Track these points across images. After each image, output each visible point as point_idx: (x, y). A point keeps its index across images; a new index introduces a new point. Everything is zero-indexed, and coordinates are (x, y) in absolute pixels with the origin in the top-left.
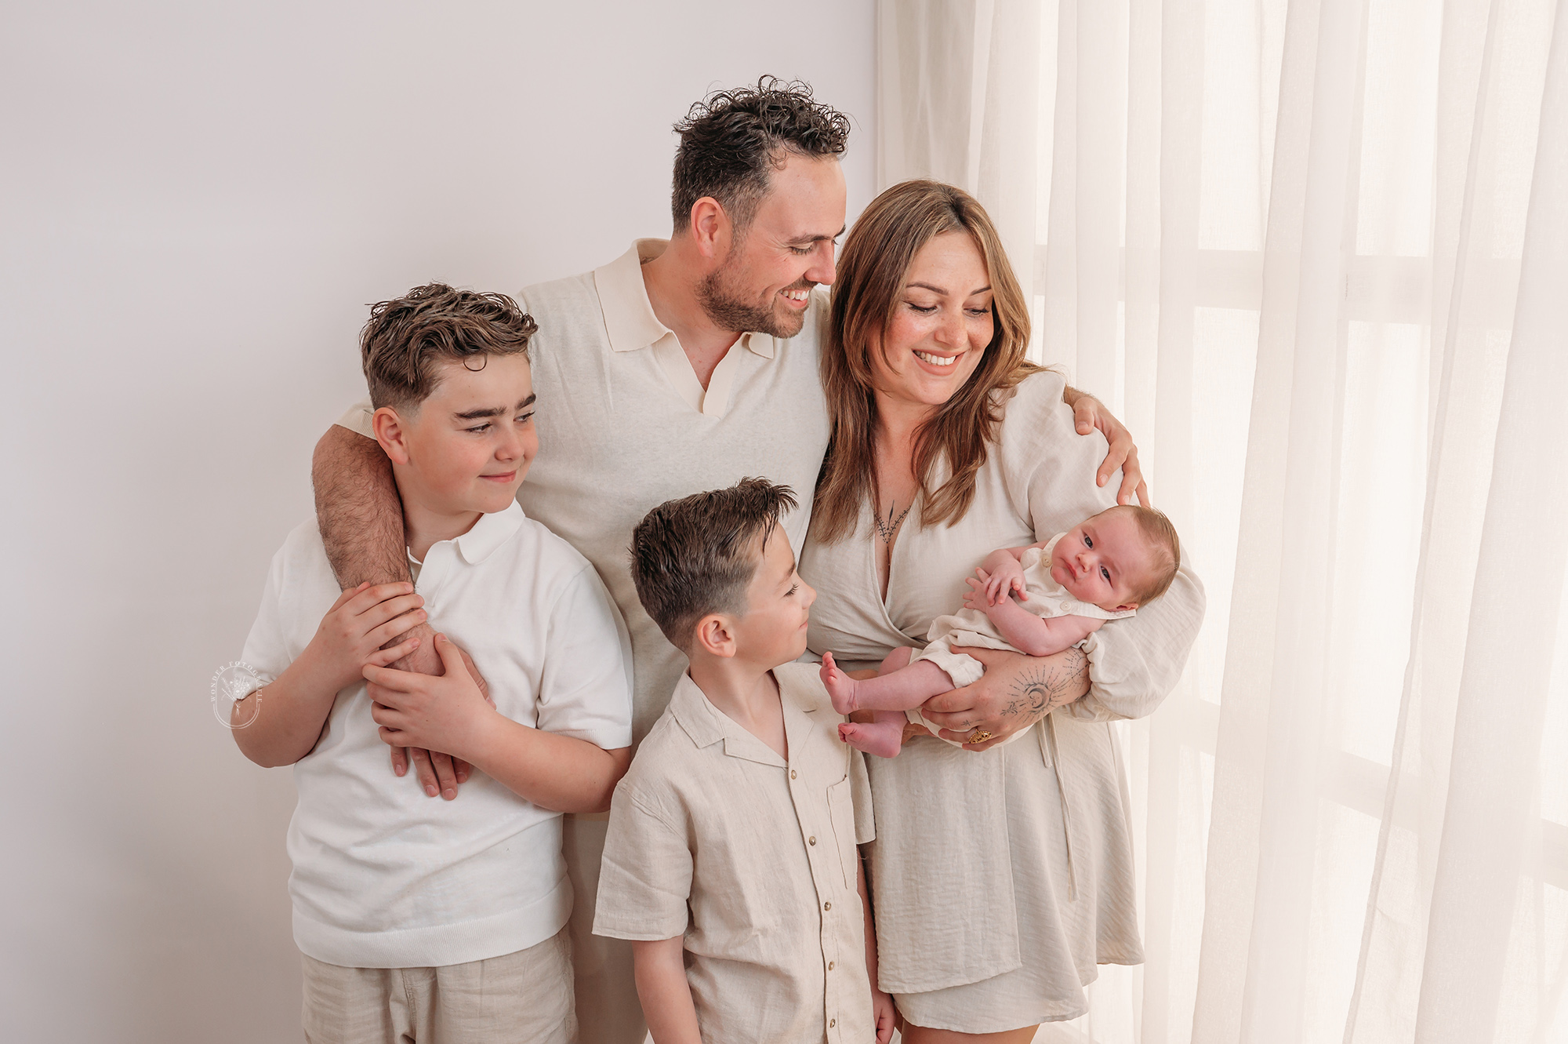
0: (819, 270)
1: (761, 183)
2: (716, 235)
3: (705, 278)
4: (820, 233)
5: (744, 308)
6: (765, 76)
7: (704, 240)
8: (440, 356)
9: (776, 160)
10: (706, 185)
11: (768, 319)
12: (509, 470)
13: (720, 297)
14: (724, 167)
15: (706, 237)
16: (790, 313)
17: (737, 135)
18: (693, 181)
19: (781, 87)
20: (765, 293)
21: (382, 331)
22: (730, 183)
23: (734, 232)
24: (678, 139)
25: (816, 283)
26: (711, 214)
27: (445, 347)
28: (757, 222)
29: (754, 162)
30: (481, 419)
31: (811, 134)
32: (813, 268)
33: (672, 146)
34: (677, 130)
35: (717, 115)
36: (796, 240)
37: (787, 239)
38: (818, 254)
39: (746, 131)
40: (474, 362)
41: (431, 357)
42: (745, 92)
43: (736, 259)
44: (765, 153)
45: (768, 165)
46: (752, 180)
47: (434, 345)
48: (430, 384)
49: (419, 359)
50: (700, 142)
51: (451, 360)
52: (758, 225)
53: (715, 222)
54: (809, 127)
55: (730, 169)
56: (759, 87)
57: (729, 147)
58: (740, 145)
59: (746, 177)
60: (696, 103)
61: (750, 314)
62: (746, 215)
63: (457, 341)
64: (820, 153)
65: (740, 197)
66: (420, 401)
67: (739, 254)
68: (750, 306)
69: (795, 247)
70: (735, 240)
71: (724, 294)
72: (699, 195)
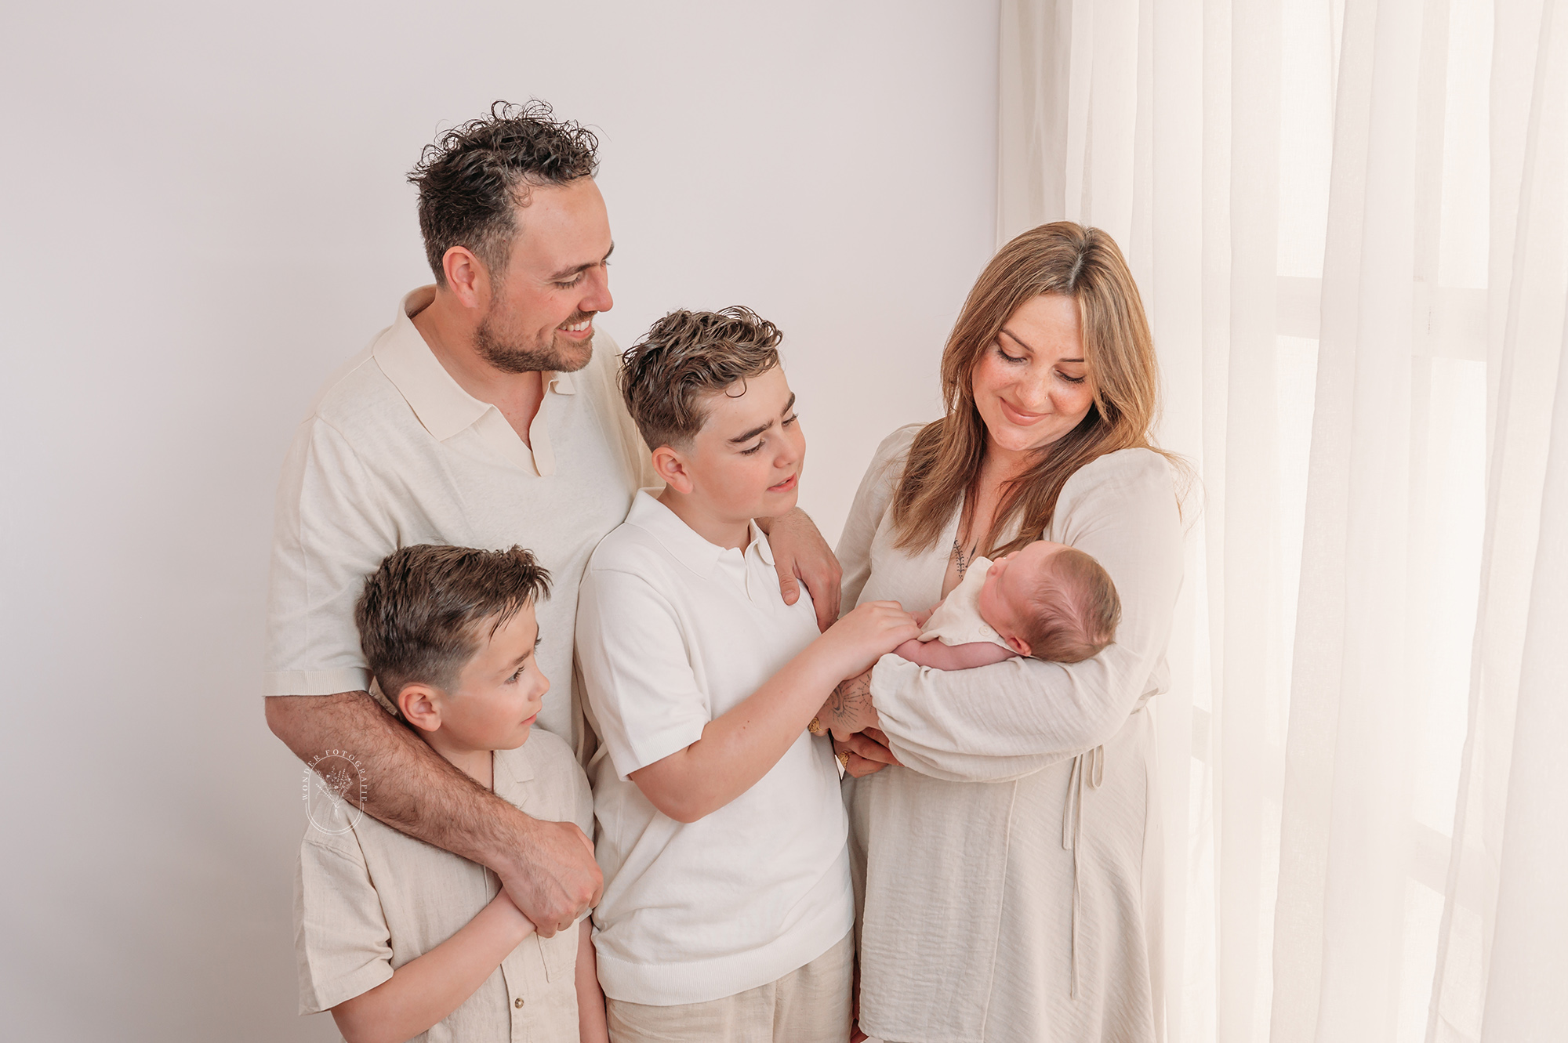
0: (592, 299)
1: (508, 224)
2: (475, 283)
3: (475, 330)
4: (584, 261)
5: (523, 354)
6: (496, 102)
7: (463, 291)
8: (700, 392)
9: (519, 198)
10: (452, 234)
11: (552, 358)
12: (789, 475)
13: (496, 348)
14: (466, 213)
15: (465, 287)
16: (574, 345)
17: (474, 177)
18: (439, 231)
19: (512, 115)
20: (540, 334)
21: (640, 378)
22: (476, 229)
23: (492, 279)
24: (415, 190)
25: (594, 312)
26: (466, 262)
27: (704, 383)
28: (513, 263)
29: (497, 204)
30: (751, 440)
31: (552, 162)
32: (587, 299)
33: (411, 198)
34: (412, 180)
35: (451, 155)
36: (558, 275)
37: (549, 275)
38: (589, 281)
39: (482, 169)
40: (735, 388)
41: (693, 393)
42: (479, 123)
43: (499, 306)
44: (506, 192)
45: (512, 205)
46: (499, 222)
47: (692, 383)
48: (699, 420)
49: (683, 400)
50: (436, 190)
51: (712, 393)
52: (515, 267)
53: (470, 270)
54: (549, 155)
55: (474, 214)
56: (494, 115)
57: (467, 193)
58: (477, 189)
59: (491, 220)
60: (428, 146)
61: (531, 358)
62: (502, 257)
63: (714, 376)
64: (566, 179)
65: (491, 241)
66: (692, 436)
67: (501, 300)
68: (528, 350)
69: (559, 281)
70: (494, 288)
71: (499, 343)
72: (447, 248)
